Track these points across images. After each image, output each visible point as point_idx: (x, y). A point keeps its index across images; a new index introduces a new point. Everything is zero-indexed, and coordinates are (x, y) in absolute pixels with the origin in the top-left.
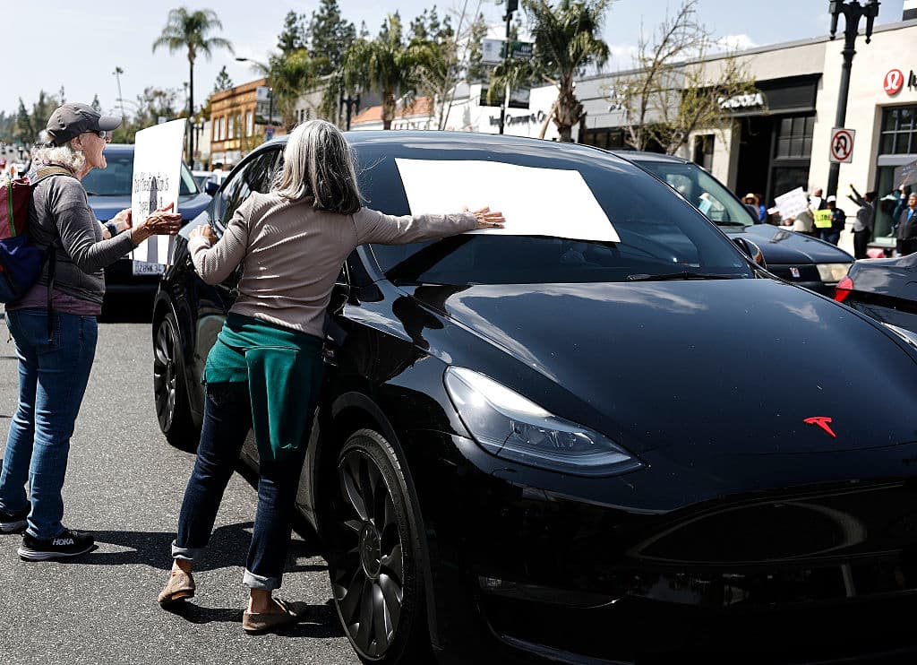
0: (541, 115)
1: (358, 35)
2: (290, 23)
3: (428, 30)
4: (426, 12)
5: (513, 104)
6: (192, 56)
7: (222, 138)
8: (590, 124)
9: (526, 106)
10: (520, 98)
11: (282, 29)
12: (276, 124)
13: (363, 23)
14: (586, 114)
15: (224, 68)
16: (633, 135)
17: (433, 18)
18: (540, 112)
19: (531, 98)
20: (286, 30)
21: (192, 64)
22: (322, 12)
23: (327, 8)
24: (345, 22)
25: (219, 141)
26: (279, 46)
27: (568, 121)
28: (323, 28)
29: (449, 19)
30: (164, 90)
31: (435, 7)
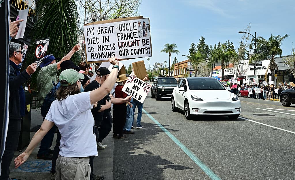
0: (264, 67)
1: (209, 48)
2: (192, 46)
3: (228, 46)
4: (226, 42)
5: (258, 65)
6: (170, 55)
7: (177, 74)
8: (279, 69)
9: (261, 65)
10: (259, 63)
11: (190, 47)
12: (192, 71)
13: (211, 45)
14: (278, 67)
15: (176, 57)
16: (292, 72)
17: (229, 43)
18: (264, 66)
19: (262, 63)
20: (191, 48)
21: (170, 57)
22: (200, 43)
23: (201, 42)
24: (206, 45)
25: (177, 75)
26: (189, 52)
27: (273, 69)
28: (200, 47)
29: (233, 43)
30: (159, 63)
31: (229, 41)
